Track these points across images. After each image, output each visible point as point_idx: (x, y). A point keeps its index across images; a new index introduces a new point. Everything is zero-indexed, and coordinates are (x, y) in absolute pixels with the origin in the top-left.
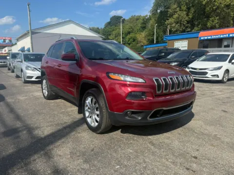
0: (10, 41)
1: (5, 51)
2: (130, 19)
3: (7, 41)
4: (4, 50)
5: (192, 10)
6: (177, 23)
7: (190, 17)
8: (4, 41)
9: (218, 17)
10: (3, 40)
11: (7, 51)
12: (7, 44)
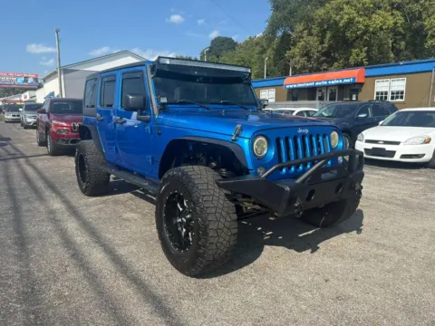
0: (36, 79)
1: (26, 97)
2: (247, 43)
3: (30, 80)
4: (23, 95)
5: (328, 35)
6: (303, 56)
7: (326, 45)
8: (26, 79)
9: (366, 48)
10: (23, 79)
11: (28, 98)
12: (30, 85)
